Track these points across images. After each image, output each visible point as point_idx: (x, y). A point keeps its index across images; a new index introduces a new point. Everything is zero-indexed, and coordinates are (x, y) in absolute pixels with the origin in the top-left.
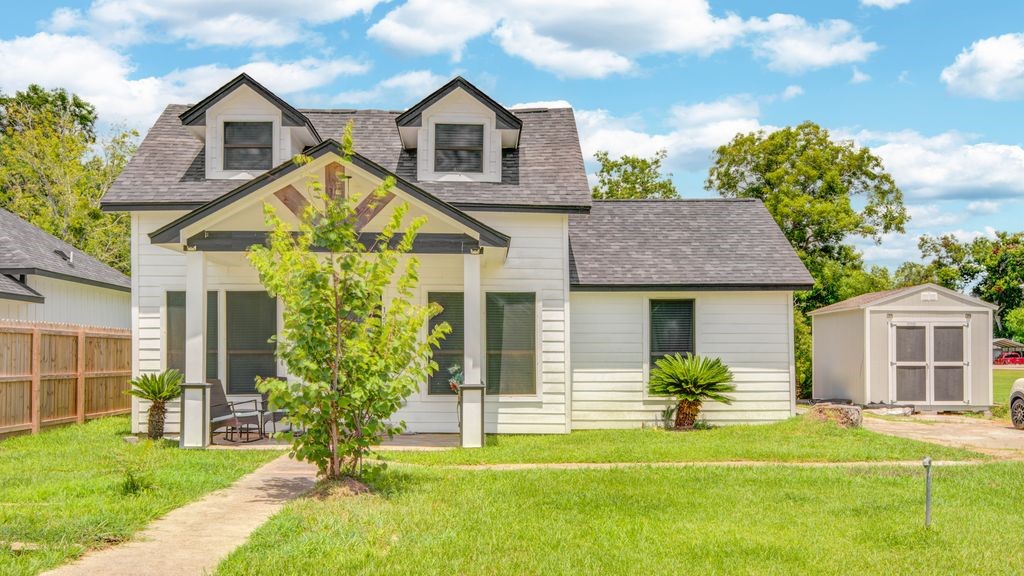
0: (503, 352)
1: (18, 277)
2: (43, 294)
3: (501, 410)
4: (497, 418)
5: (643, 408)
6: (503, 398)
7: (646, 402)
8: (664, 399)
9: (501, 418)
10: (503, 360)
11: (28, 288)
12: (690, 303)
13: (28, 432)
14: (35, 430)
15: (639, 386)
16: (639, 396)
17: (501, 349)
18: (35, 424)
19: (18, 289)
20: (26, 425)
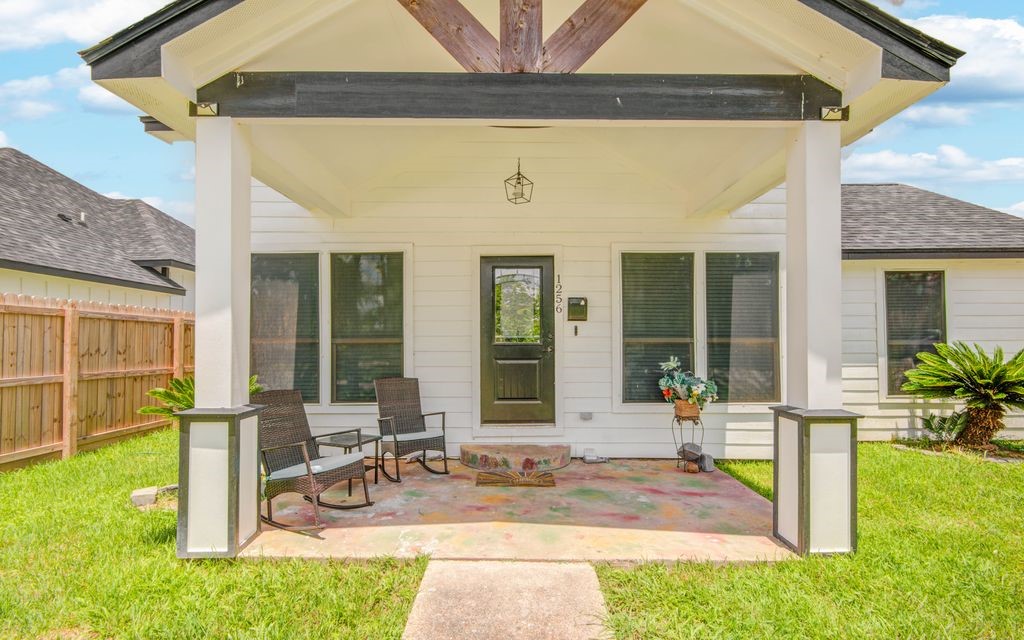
0: (734, 341)
1: (159, 269)
2: (185, 287)
3: (729, 425)
4: (724, 437)
5: (880, 413)
6: (733, 408)
7: (881, 406)
8: (908, 401)
9: (730, 437)
10: (733, 351)
11: (170, 282)
12: (939, 276)
13: (56, 455)
14: (66, 453)
15: (873, 385)
16: (873, 398)
17: (729, 336)
18: (66, 443)
19: (159, 282)
20: (48, 446)
